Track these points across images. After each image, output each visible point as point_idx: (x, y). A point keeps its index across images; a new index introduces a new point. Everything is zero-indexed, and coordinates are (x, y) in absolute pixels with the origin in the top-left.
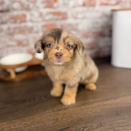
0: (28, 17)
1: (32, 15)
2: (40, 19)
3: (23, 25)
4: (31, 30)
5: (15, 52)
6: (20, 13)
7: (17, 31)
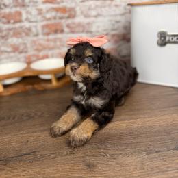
0: (24, 16)
4: (28, 32)
6: (14, 10)
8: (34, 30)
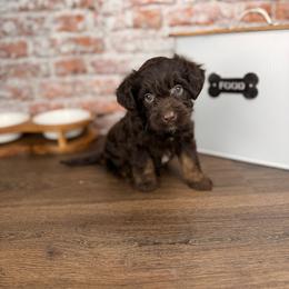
0: (31, 49)
1: (36, 44)
2: (52, 51)
3: (21, 61)
4: (35, 70)
5: (8, 109)
6: (16, 40)
7: (12, 71)
8: (43, 68)
